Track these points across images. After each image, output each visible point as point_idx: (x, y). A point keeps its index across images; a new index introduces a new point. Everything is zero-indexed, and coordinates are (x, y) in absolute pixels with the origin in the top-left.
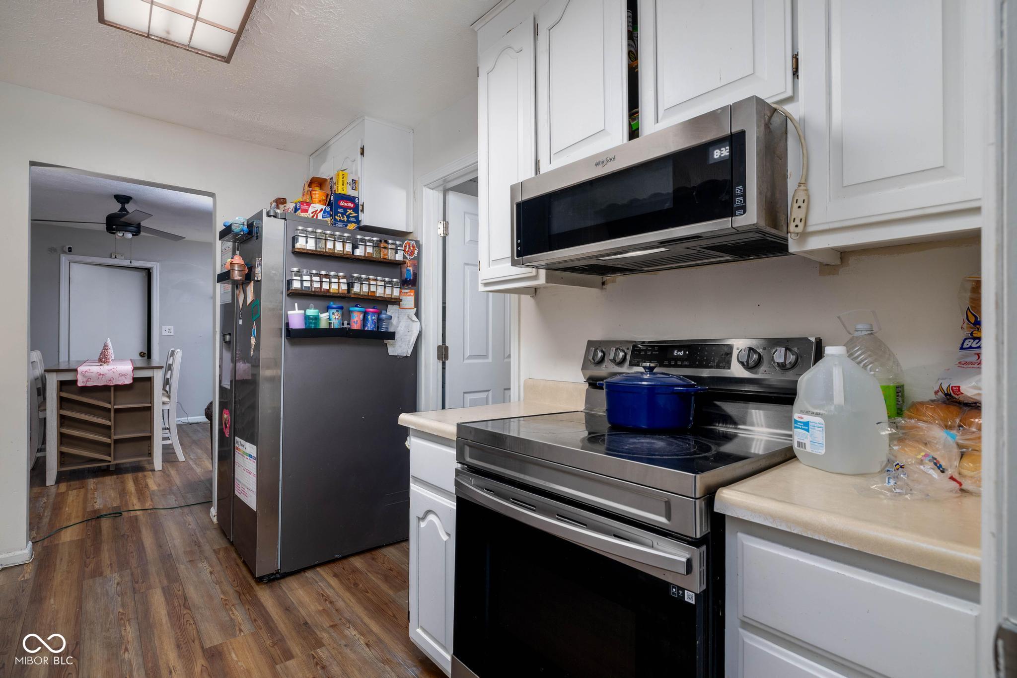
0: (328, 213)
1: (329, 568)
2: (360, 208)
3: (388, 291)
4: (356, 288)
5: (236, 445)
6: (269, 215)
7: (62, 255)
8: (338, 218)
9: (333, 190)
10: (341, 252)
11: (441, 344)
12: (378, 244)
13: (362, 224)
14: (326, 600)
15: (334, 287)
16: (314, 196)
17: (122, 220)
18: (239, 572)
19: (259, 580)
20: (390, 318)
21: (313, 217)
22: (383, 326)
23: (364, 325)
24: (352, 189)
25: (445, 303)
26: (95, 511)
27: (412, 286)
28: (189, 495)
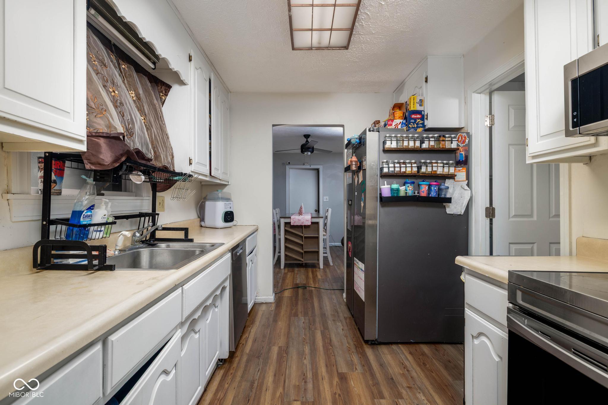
0: (405, 124)
1: (407, 347)
2: (426, 117)
3: (446, 170)
4: (423, 170)
5: (355, 262)
6: (370, 131)
7: (286, 166)
8: (410, 126)
9: (407, 109)
10: (413, 147)
11: (488, 206)
12: (438, 139)
13: (427, 127)
14: (404, 368)
15: (409, 169)
16: (395, 115)
17: (306, 146)
18: (356, 333)
19: (367, 342)
20: (448, 188)
21: (395, 128)
22: (442, 194)
23: (429, 194)
24: (420, 106)
25: (492, 176)
26: (297, 284)
27: (464, 165)
28: (334, 284)
